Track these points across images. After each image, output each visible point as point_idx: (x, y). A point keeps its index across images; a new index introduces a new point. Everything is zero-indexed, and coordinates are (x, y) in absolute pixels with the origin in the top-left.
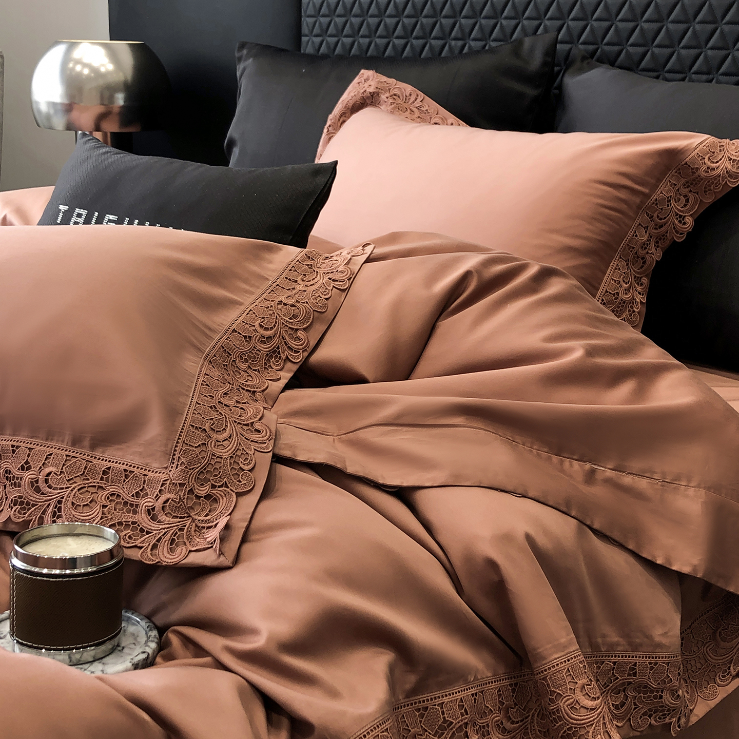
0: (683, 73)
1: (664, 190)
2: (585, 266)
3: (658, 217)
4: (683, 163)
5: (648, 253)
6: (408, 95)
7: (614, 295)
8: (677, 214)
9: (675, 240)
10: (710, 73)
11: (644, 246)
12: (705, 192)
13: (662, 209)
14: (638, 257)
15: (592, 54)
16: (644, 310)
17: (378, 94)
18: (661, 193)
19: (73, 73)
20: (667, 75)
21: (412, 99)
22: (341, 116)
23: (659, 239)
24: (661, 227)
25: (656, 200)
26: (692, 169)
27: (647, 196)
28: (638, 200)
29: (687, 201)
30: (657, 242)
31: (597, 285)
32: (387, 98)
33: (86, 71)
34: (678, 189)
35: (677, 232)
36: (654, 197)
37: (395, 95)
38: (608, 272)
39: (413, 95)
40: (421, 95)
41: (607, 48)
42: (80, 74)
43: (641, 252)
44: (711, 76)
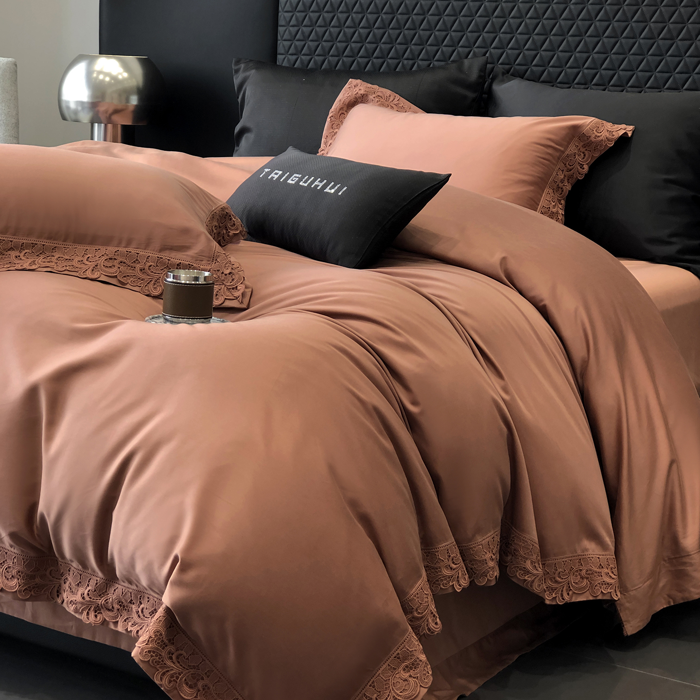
0: (568, 83)
1: (572, 149)
2: (531, 191)
3: (569, 164)
4: (582, 133)
5: (564, 185)
6: (388, 96)
7: (547, 208)
8: (579, 163)
9: (579, 179)
10: (586, 84)
11: (562, 181)
12: (595, 150)
13: (571, 160)
14: (559, 188)
15: (508, 71)
16: (564, 218)
17: (367, 95)
18: (570, 150)
19: (98, 81)
20: (559, 85)
21: (391, 99)
22: (340, 109)
23: (570, 177)
24: (571, 170)
25: (568, 154)
26: (587, 137)
27: (563, 152)
28: (558, 154)
29: (585, 155)
30: (568, 180)
31: (538, 203)
32: (374, 98)
33: (107, 79)
34: (579, 149)
35: (579, 174)
36: (567, 153)
37: (379, 96)
38: (544, 195)
39: (391, 97)
40: (398, 97)
41: (518, 67)
42: (103, 81)
43: (561, 185)
44: (587, 86)
